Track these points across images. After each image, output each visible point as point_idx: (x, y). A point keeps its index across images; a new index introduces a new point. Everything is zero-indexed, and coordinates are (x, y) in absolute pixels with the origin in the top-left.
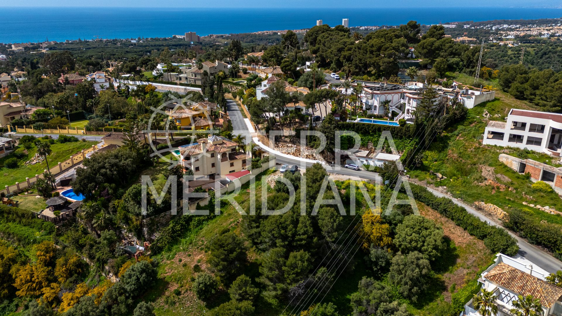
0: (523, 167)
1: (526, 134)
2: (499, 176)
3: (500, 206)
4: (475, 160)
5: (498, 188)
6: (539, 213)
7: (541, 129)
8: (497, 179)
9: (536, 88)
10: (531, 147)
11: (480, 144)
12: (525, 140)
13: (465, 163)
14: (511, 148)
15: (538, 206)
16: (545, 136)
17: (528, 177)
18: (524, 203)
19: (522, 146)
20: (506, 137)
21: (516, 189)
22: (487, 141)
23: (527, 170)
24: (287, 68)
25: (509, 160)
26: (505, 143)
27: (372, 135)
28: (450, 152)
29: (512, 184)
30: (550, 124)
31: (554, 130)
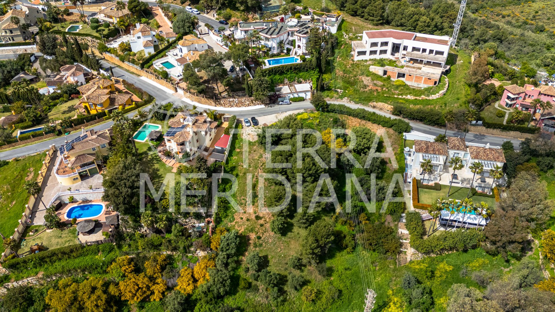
0: (385, 73)
1: (378, 48)
2: (375, 82)
3: (385, 102)
4: (355, 73)
5: (377, 90)
6: (407, 100)
7: (386, 44)
8: (375, 84)
10: (383, 56)
11: (353, 60)
12: (378, 52)
13: (349, 77)
14: (372, 60)
15: (404, 97)
16: (389, 48)
17: (389, 78)
18: (396, 96)
19: (377, 56)
20: (368, 53)
21: (387, 88)
22: (357, 58)
23: (388, 74)
25: (377, 70)
26: (367, 57)
27: (286, 74)
28: (337, 71)
29: (384, 85)
30: (391, 41)
31: (394, 44)
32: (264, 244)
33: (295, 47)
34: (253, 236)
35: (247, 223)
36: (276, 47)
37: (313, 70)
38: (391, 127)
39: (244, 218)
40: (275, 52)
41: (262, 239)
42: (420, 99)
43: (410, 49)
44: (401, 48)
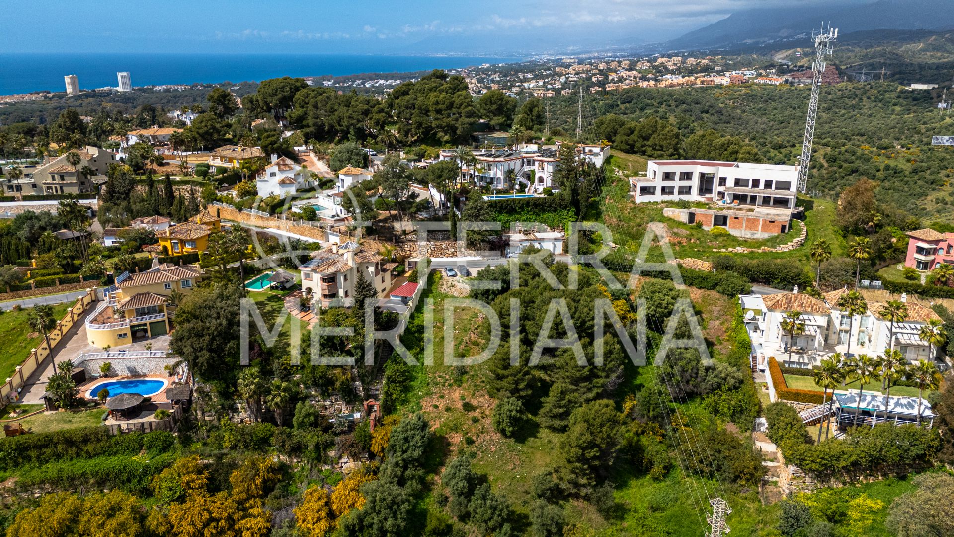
0: (692, 216)
1: (677, 183)
2: (676, 230)
3: (698, 258)
4: (638, 221)
5: (680, 243)
6: (736, 254)
7: (687, 176)
8: (676, 234)
9: (646, 138)
10: (685, 198)
11: (634, 203)
12: (676, 191)
13: (628, 227)
14: (667, 202)
15: (730, 249)
16: (695, 183)
17: (699, 225)
18: (715, 250)
19: (675, 197)
20: (659, 191)
21: (698, 239)
22: (640, 199)
23: (697, 219)
24: (275, 146)
25: (676, 213)
26: (658, 197)
27: (519, 213)
28: (607, 218)
29: (692, 235)
30: (698, 169)
31: (702, 175)
32: (479, 453)
33: (533, 183)
34: (457, 439)
35: (446, 415)
36: (502, 177)
37: (565, 208)
38: (713, 287)
39: (441, 407)
40: (501, 186)
41: (477, 443)
42: (760, 251)
43: (730, 183)
44: (716, 181)
